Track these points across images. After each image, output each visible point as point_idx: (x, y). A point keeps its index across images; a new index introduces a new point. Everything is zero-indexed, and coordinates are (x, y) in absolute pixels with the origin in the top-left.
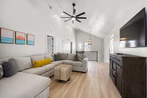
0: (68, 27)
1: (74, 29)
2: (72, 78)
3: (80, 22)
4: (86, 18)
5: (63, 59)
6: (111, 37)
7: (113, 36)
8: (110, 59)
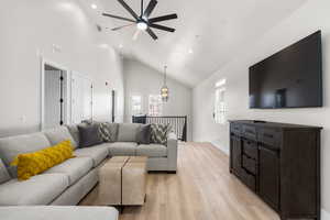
0: (105, 46)
1: (121, 55)
2: (149, 192)
3: (155, 37)
4: (172, 30)
5: (105, 141)
6: (218, 84)
7: (223, 82)
8: (232, 134)
